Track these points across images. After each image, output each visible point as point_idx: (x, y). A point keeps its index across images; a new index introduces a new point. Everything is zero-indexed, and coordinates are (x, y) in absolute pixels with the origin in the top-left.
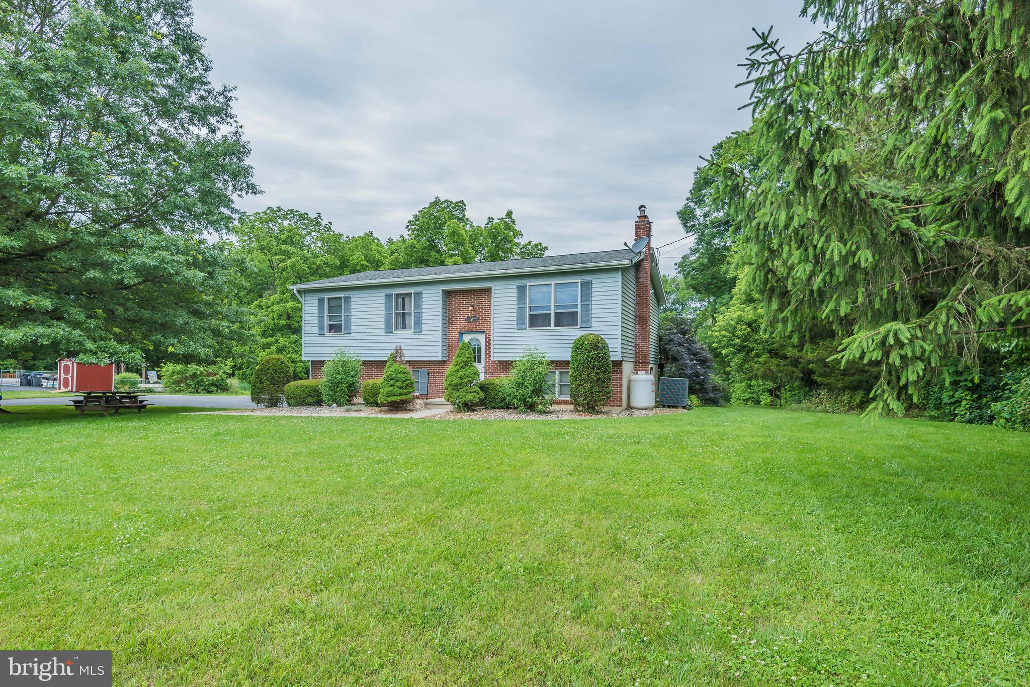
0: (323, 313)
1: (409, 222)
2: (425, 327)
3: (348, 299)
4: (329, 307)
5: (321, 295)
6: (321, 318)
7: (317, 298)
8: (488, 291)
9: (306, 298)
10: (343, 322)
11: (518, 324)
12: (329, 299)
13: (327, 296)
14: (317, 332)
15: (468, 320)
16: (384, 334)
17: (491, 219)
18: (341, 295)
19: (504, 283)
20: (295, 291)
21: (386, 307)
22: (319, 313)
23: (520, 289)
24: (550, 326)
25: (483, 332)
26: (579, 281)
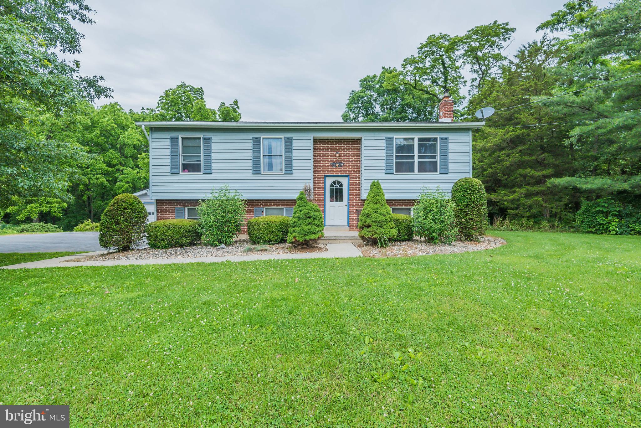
0: (177, 151)
1: (161, 97)
2: (295, 170)
3: (208, 141)
4: (184, 147)
5: (174, 134)
6: (174, 157)
7: (169, 137)
8: (359, 141)
9: (154, 137)
10: (202, 162)
11: (386, 169)
12: (183, 138)
13: (181, 135)
14: (169, 171)
15: (334, 165)
16: (251, 175)
17: (223, 104)
18: (200, 135)
19: (373, 134)
20: (143, 127)
21: (253, 150)
22: (172, 152)
23: (388, 140)
24: (414, 171)
25: (347, 176)
26: (438, 137)
